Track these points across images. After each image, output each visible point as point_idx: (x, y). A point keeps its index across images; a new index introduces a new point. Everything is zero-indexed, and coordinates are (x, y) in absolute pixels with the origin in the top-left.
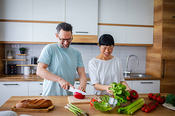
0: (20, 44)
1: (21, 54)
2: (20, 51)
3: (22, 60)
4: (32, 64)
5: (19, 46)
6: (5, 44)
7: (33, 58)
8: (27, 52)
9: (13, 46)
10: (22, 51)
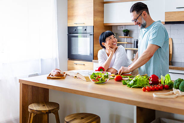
0: (125, 25)
1: (125, 36)
2: (123, 33)
3: (125, 43)
4: (134, 48)
5: (124, 27)
6: (112, 26)
7: (135, 41)
8: (132, 34)
9: (119, 28)
10: (125, 33)
